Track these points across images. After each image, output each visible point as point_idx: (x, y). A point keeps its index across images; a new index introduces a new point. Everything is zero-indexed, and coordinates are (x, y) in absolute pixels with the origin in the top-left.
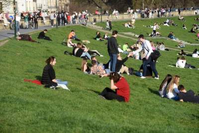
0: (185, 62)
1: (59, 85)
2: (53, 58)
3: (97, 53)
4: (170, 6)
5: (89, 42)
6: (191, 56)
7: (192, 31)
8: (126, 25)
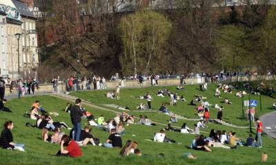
0: (164, 135)
1: (16, 148)
2: (11, 122)
3: (65, 126)
4: (171, 71)
5: (58, 114)
6: (179, 131)
7: (192, 104)
8: (109, 95)
